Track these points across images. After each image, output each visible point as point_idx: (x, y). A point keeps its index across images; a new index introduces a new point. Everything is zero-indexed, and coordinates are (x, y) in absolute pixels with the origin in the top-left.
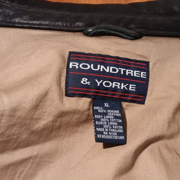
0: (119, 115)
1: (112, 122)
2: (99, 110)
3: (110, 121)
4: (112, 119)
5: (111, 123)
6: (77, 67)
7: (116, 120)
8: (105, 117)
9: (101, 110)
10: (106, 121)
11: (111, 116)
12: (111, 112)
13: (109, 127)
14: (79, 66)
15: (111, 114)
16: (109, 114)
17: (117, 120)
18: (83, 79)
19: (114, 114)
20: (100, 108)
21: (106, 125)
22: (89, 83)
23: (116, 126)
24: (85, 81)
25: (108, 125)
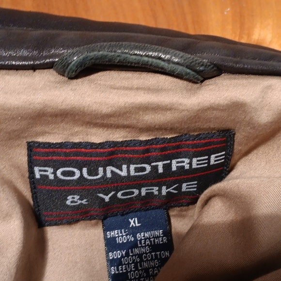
0: (162, 241)
1: (147, 260)
2: (119, 237)
3: (141, 260)
4: (147, 254)
5: (145, 265)
6: (51, 177)
7: (156, 255)
8: (132, 252)
9: (122, 236)
10: (134, 260)
11: (145, 246)
12: (144, 236)
13: (140, 275)
14: (55, 173)
15: (145, 243)
16: (141, 243)
17: (158, 253)
18: (70, 198)
19: (152, 240)
20: (121, 233)
21: (134, 271)
22: (84, 202)
23: (157, 267)
24: (75, 200)
25: (139, 271)
